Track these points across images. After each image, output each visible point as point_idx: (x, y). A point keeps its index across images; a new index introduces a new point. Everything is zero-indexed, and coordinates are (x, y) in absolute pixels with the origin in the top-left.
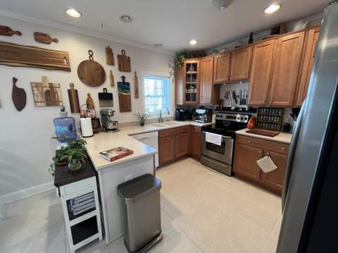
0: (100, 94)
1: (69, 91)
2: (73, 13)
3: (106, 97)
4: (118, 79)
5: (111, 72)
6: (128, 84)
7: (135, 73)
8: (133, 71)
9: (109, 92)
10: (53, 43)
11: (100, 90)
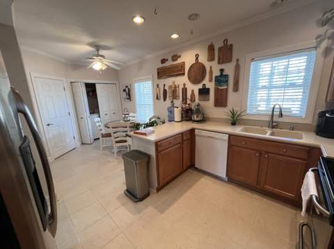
0: (200, 90)
1: (183, 89)
2: (175, 36)
3: (204, 92)
4: (216, 73)
5: (211, 67)
6: (227, 76)
7: (238, 60)
8: (234, 60)
9: (207, 87)
10: (179, 59)
11: (200, 86)
